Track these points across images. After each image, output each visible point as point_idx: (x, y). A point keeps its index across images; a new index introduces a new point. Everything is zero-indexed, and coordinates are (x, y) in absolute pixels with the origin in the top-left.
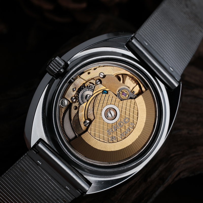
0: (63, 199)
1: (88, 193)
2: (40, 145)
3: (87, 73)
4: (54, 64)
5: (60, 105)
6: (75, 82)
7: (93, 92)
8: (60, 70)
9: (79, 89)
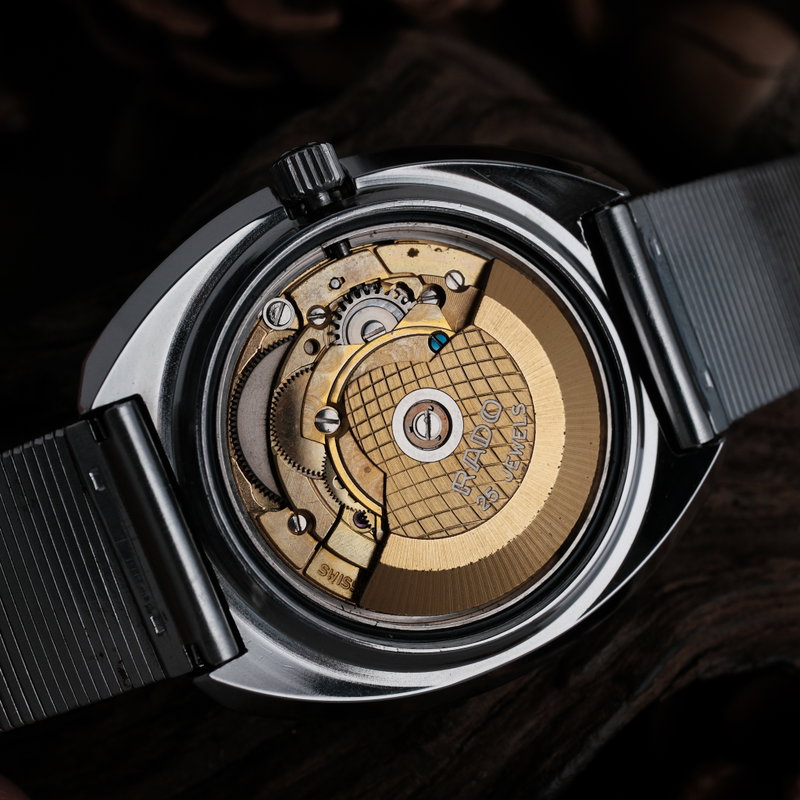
0: (120, 662)
1: (218, 676)
2: (124, 412)
3: (407, 248)
4: (308, 160)
5: (262, 316)
6: (350, 258)
7: (399, 322)
8: (317, 190)
9: (353, 289)
